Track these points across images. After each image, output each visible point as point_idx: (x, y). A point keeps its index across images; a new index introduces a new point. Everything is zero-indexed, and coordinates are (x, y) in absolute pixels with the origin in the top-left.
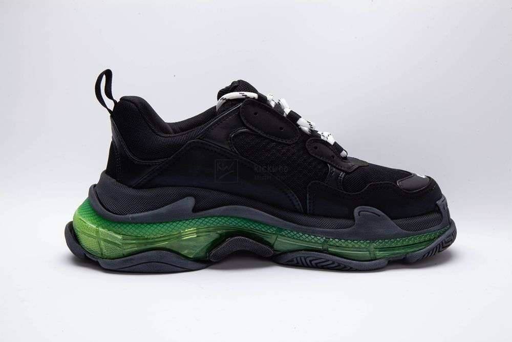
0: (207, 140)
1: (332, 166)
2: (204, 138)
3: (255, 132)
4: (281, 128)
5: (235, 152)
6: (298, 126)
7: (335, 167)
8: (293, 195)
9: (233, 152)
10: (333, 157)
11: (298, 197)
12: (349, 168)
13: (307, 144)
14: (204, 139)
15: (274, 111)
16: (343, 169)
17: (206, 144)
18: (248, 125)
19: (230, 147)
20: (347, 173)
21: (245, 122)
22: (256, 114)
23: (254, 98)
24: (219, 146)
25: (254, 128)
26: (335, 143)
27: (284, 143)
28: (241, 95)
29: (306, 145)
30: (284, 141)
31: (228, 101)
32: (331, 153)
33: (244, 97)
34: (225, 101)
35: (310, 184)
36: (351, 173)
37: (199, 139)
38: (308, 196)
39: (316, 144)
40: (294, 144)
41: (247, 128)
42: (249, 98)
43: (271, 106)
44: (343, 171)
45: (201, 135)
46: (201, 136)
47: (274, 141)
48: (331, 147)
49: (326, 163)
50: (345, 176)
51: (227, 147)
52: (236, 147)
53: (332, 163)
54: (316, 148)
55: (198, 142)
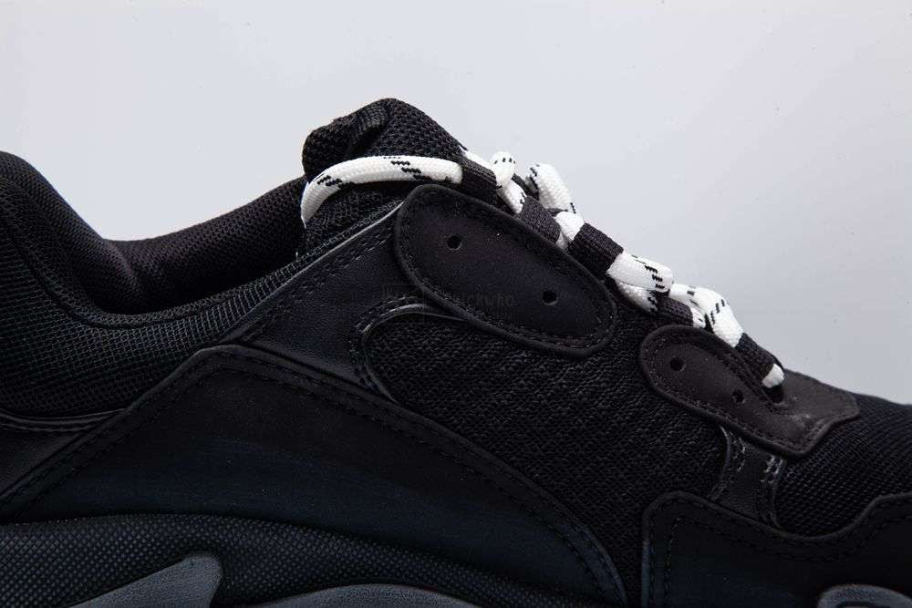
0: (268, 345)
1: (737, 433)
2: (255, 338)
3: (448, 311)
4: (549, 296)
5: (374, 391)
6: (612, 283)
7: (747, 438)
8: (591, 544)
9: (369, 390)
10: (739, 396)
11: (610, 552)
12: (798, 436)
13: (643, 351)
14: (258, 343)
15: (522, 231)
16: (775, 443)
17: (266, 363)
18: (424, 288)
19: (357, 372)
20: (791, 459)
21: (412, 273)
22: (454, 242)
23: (447, 182)
24: (318, 370)
25: (445, 300)
26: (745, 339)
27: (560, 355)
28: (398, 168)
29: (642, 355)
30: (559, 347)
31: (347, 190)
32: (730, 381)
33: (410, 176)
34: (335, 188)
35: (653, 506)
36: (805, 457)
37: (238, 341)
38: (646, 548)
39: (675, 352)
40: (595, 353)
41: (421, 297)
42: (427, 179)
43: (510, 210)
44: (779, 453)
45: (246, 327)
46: (248, 332)
47: (521, 346)
48: (729, 356)
49: (713, 424)
50: (785, 470)
51: (344, 371)
52: (377, 370)
53: (736, 423)
54: (676, 364)
55: (234, 356)
